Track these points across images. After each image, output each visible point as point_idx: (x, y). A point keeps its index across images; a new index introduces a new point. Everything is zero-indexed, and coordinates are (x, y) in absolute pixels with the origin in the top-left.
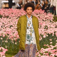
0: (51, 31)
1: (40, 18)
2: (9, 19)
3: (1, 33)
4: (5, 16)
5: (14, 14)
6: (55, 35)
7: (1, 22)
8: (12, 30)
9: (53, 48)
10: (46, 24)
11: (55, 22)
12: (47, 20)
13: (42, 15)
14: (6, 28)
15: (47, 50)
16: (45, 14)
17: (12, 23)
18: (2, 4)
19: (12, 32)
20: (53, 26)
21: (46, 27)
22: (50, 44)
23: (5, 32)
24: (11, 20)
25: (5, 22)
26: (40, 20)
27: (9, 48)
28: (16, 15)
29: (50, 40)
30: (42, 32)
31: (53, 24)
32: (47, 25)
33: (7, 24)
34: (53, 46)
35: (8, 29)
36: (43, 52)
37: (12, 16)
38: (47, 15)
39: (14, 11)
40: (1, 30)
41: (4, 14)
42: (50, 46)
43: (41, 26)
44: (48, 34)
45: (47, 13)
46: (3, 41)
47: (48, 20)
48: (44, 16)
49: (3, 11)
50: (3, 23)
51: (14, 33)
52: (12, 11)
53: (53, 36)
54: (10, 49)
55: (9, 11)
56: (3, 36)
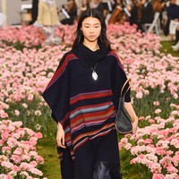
0: (157, 79)
1: (124, 46)
2: (44, 51)
3: (22, 91)
4: (30, 46)
6: (166, 89)
7: (20, 61)
9: (162, 125)
10: (142, 62)
11: (166, 55)
12: (143, 49)
13: (130, 37)
14: (35, 76)
15: (146, 130)
16: (139, 34)
17: (53, 63)
18: (21, 13)
20: (160, 67)
21: (144, 71)
23: (34, 87)
24: (49, 55)
25: (32, 60)
26: (125, 51)
27: (46, 129)
29: (154, 103)
30: (133, 84)
31: (162, 60)
32: (146, 64)
33: (38, 66)
34: (163, 120)
35: (42, 80)
38: (143, 36)
40: (22, 83)
41: (29, 39)
42: (156, 121)
43: (128, 68)
44: (149, 88)
45: (143, 31)
47: (146, 50)
48: (136, 40)
49: (27, 31)
50: (27, 65)
53: (163, 91)
54: (48, 132)
56: (29, 99)
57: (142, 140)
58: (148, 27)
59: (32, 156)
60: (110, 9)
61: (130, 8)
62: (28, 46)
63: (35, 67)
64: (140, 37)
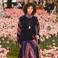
0: (54, 31)
1: (42, 18)
2: (11, 19)
3: (2, 34)
5: (16, 14)
7: (2, 22)
8: (14, 31)
9: (55, 49)
10: (49, 25)
12: (49, 20)
13: (45, 15)
14: (7, 28)
15: (49, 51)
16: (48, 14)
17: (14, 24)
20: (56, 27)
21: (49, 28)
22: (53, 45)
23: (7, 32)
24: (13, 20)
25: (7, 22)
26: (43, 20)
28: (18, 15)
29: (53, 41)
30: (45, 33)
31: (56, 24)
33: (9, 24)
34: (56, 47)
35: (10, 30)
36: (46, 53)
37: (14, 16)
38: (49, 15)
39: (16, 11)
40: (2, 31)
41: (6, 14)
42: (53, 48)
43: (43, 27)
44: (51, 35)
46: (4, 42)
48: (47, 16)
50: (5, 24)
51: (15, 34)
52: (14, 11)
53: (56, 36)
54: (12, 50)
55: (10, 11)
56: (5, 37)
57: (47, 55)
58: (52, 12)
60: (37, 4)
61: (45, 4)
62: (5, 16)
63: (7, 25)
64: (48, 15)
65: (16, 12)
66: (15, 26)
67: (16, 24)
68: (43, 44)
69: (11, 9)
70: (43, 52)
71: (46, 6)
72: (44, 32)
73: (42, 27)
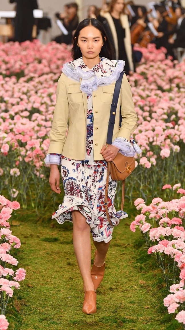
1: (147, 79)
2: (27, 81)
4: (8, 73)
5: (44, 62)
8: (37, 128)
10: (171, 104)
12: (174, 85)
13: (156, 66)
14: (12, 118)
15: (174, 205)
16: (169, 62)
17: (39, 100)
19: (38, 134)
21: (173, 117)
23: (10, 134)
24: (35, 87)
25: (10, 93)
26: (147, 86)
27: (25, 197)
28: (53, 66)
30: (157, 135)
32: (177, 107)
35: (22, 124)
36: (161, 212)
37: (39, 72)
38: (174, 66)
39: (47, 51)
41: (6, 63)
43: (151, 112)
44: (180, 143)
45: (175, 58)
46: (1, 171)
48: (164, 71)
49: (3, 50)
51: (44, 138)
52: (38, 50)
54: (29, 201)
55: (24, 53)
56: (2, 150)
57: (166, 219)
58: (182, 54)
59: (4, 236)
61: (157, 24)
62: (4, 72)
63: (13, 105)
64: (170, 67)
65: (47, 56)
66: (42, 109)
67: (46, 100)
68: (150, 176)
69: (27, 43)
70: (150, 207)
71: (161, 35)
72: (154, 130)
73: (147, 114)
